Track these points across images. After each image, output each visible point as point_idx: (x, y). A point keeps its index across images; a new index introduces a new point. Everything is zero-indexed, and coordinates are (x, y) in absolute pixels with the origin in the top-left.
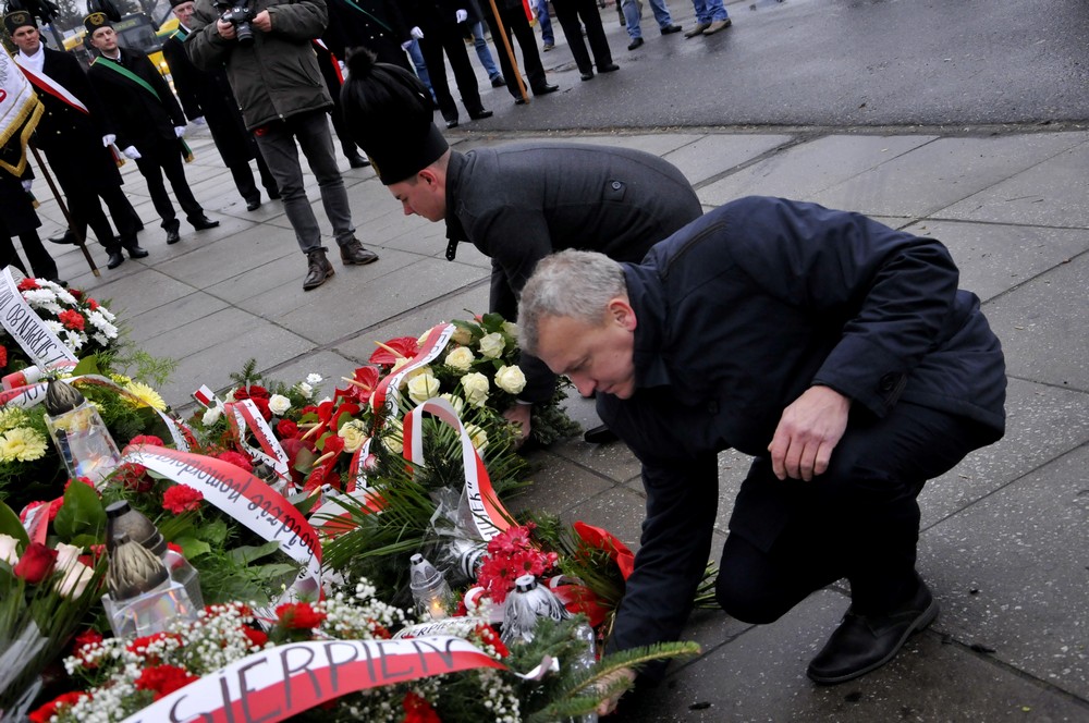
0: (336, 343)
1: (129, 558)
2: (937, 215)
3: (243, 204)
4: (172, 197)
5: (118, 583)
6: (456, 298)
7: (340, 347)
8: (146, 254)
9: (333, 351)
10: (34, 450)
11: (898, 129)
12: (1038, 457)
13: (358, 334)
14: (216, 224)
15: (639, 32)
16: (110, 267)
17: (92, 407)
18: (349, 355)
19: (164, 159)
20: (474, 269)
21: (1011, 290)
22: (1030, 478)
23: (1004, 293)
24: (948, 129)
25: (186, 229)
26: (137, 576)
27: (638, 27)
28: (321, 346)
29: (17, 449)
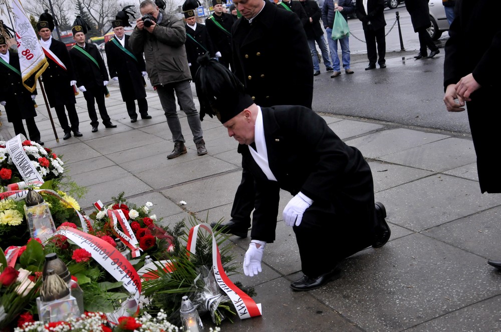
0: (162, 189)
1: (53, 282)
2: (447, 173)
3: (129, 119)
4: (97, 111)
5: (45, 293)
6: (220, 177)
7: (163, 191)
8: (81, 135)
9: (160, 192)
10: (16, 221)
11: (432, 130)
12: (484, 295)
13: (172, 186)
14: (115, 127)
15: (319, 68)
16: (64, 139)
17: (46, 204)
18: (166, 195)
19: (96, 94)
20: (230, 165)
21: (478, 213)
22: (479, 304)
23: (475, 214)
24: (455, 134)
25: (101, 126)
26: (55, 291)
27: (318, 66)
28: (154, 189)
29: (9, 219)
